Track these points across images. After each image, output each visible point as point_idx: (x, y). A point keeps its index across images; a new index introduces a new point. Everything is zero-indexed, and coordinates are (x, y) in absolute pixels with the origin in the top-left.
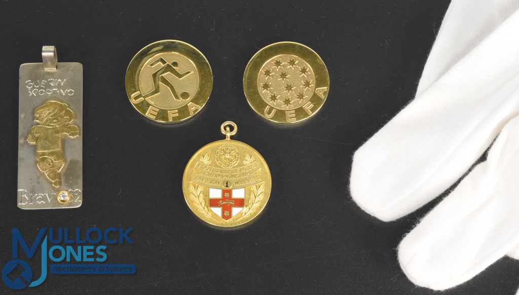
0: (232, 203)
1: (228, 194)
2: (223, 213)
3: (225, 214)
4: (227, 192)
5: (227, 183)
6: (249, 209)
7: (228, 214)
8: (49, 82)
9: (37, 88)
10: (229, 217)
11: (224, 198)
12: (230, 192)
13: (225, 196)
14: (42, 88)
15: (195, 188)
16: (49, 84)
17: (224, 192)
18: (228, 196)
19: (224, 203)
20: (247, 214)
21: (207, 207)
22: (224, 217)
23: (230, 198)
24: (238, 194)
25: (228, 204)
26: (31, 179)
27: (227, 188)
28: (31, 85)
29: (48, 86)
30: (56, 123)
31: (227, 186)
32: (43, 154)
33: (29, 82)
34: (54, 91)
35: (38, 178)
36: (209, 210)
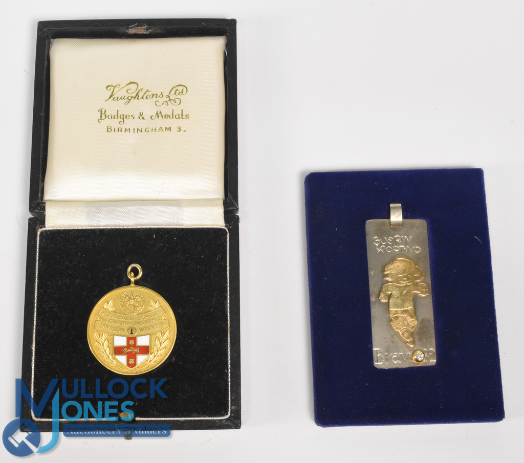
0: (136, 350)
1: (133, 341)
2: (128, 361)
3: (130, 362)
4: (132, 339)
5: (132, 330)
6: (155, 356)
7: (133, 362)
8: (395, 239)
9: (384, 245)
10: (135, 364)
11: (129, 346)
12: (135, 339)
13: (130, 343)
14: (389, 245)
15: (99, 336)
16: (395, 241)
17: (129, 339)
18: (133, 343)
19: (129, 350)
20: (152, 362)
21: (112, 355)
22: (129, 365)
23: (135, 345)
24: (142, 341)
25: (132, 352)
26: (385, 338)
27: (132, 336)
28: (378, 242)
29: (394, 242)
30: (405, 281)
31: (132, 333)
32: (396, 312)
33: (376, 239)
34: (401, 248)
35: (392, 337)
36: (113, 359)
